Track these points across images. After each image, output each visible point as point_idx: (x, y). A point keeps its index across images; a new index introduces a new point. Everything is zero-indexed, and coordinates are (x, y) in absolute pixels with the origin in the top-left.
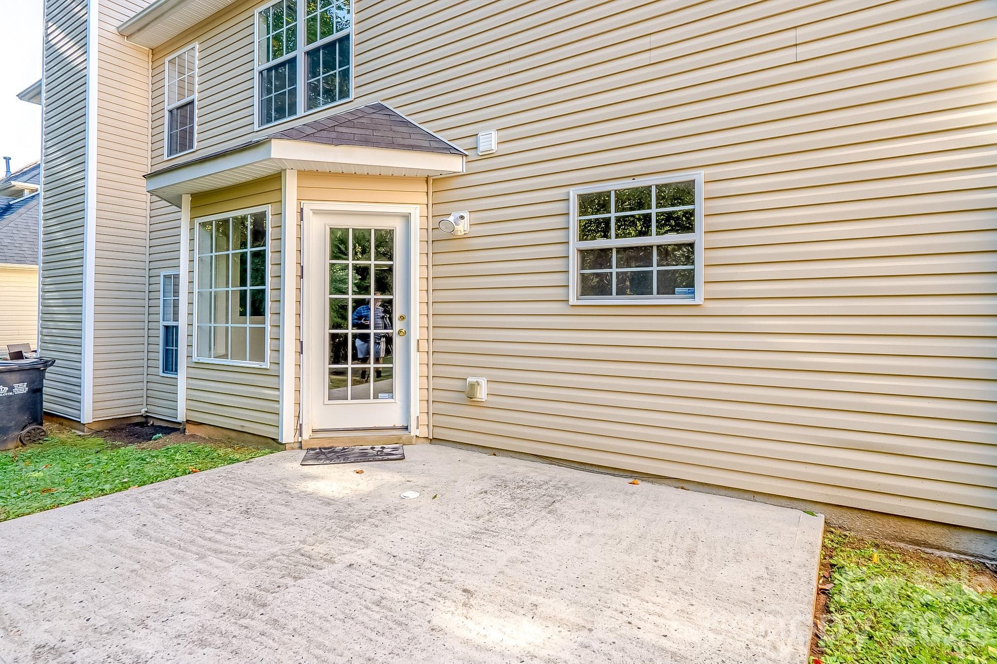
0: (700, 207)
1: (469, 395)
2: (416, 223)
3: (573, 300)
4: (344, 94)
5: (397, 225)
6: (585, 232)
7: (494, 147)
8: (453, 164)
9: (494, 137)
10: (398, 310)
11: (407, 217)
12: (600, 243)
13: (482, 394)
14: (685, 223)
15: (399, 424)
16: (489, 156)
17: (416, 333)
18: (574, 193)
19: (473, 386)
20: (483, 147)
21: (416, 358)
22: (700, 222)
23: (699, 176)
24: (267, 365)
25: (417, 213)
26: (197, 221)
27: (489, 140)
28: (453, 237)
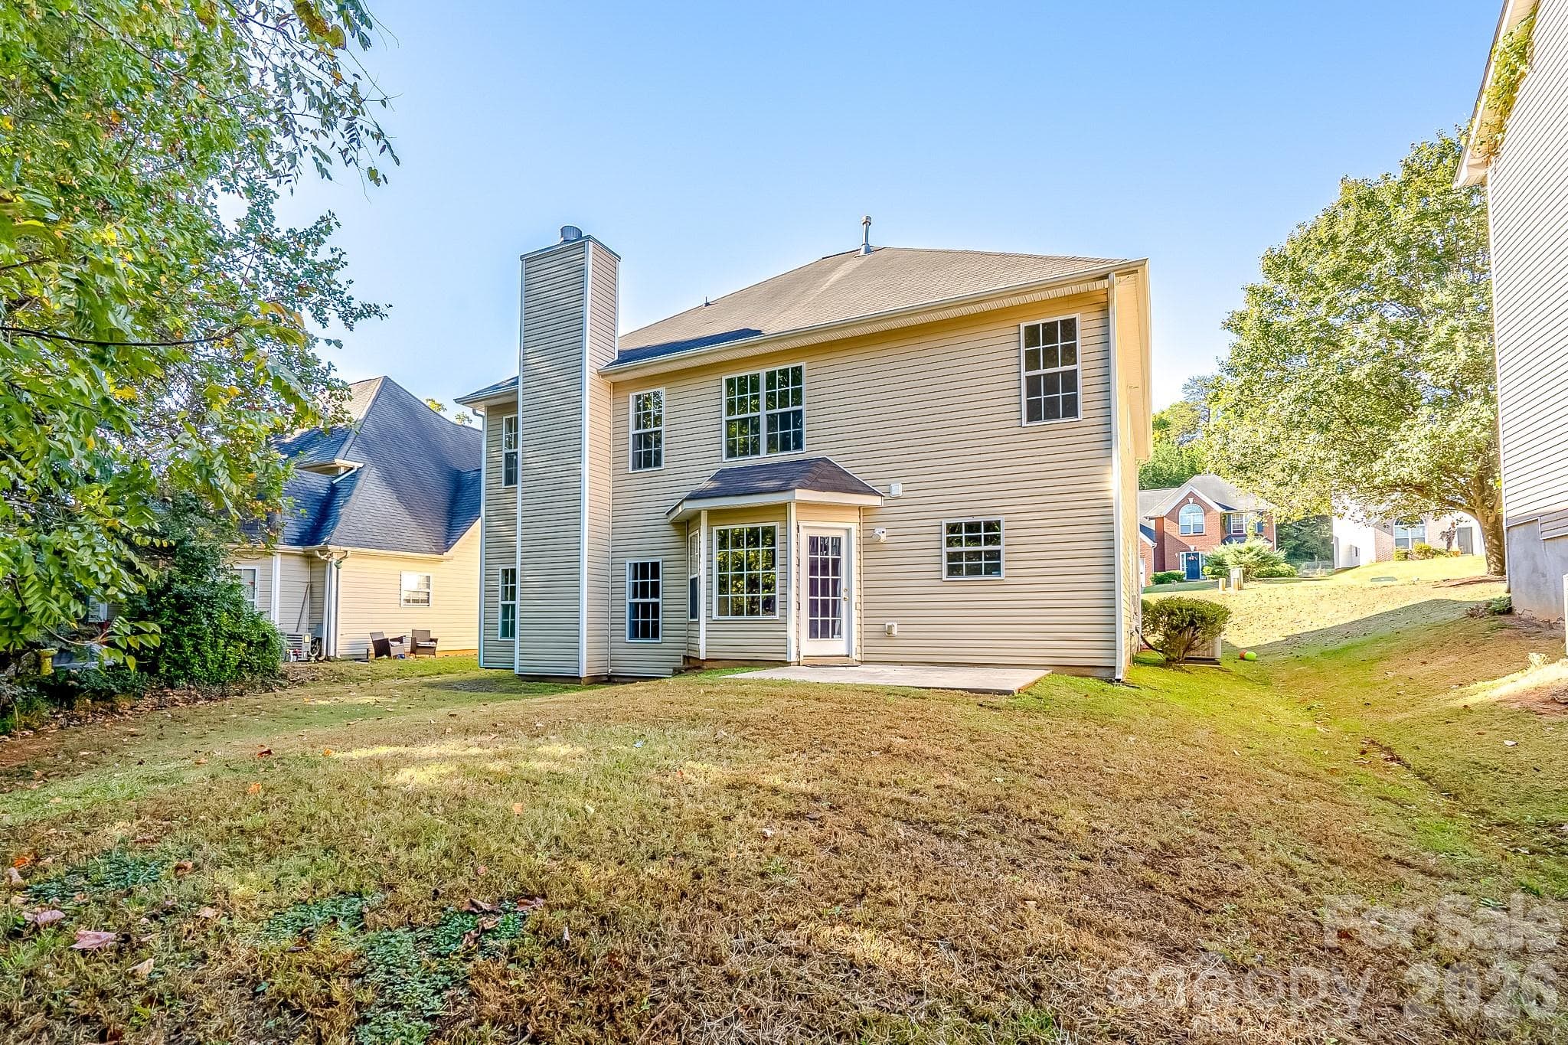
0: (1003, 533)
1: (888, 632)
2: (854, 534)
3: (944, 578)
4: (799, 446)
5: (843, 535)
6: (950, 543)
7: (900, 493)
8: (876, 501)
9: (900, 489)
10: (844, 585)
11: (848, 530)
12: (957, 549)
13: (895, 632)
14: (995, 540)
15: (845, 653)
16: (898, 498)
17: (855, 599)
18: (945, 522)
19: (889, 627)
20: (894, 493)
21: (855, 614)
22: (1003, 540)
23: (1002, 518)
24: (777, 617)
25: (854, 527)
26: (715, 529)
27: (897, 489)
28: (878, 543)
